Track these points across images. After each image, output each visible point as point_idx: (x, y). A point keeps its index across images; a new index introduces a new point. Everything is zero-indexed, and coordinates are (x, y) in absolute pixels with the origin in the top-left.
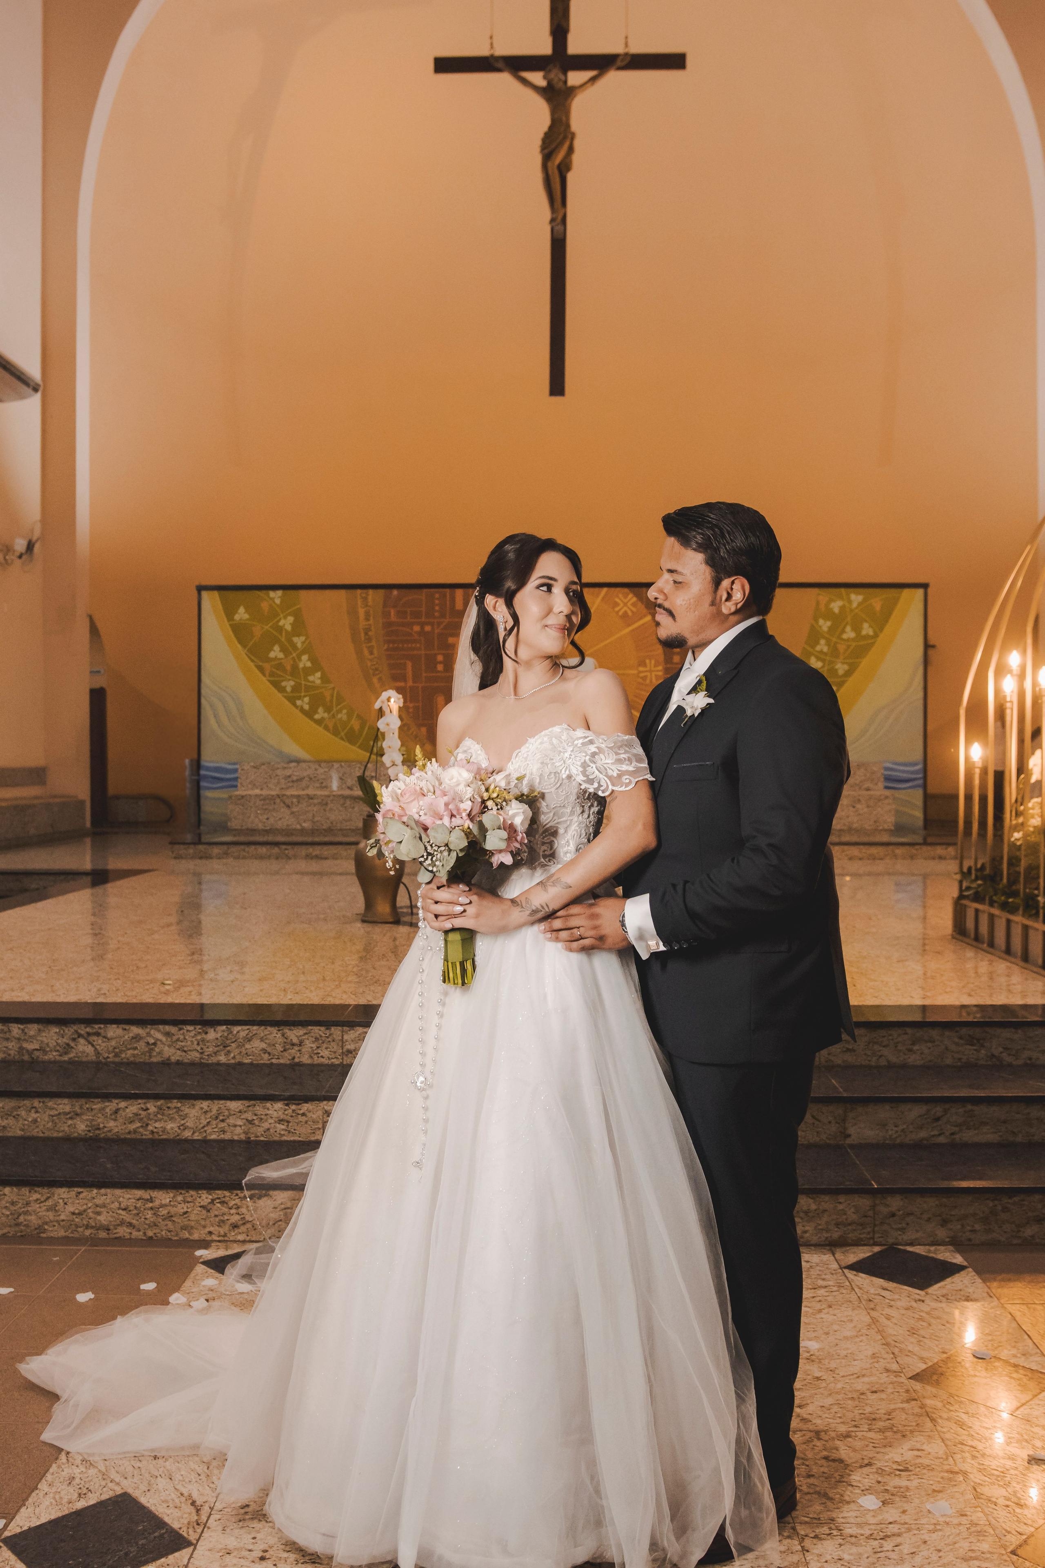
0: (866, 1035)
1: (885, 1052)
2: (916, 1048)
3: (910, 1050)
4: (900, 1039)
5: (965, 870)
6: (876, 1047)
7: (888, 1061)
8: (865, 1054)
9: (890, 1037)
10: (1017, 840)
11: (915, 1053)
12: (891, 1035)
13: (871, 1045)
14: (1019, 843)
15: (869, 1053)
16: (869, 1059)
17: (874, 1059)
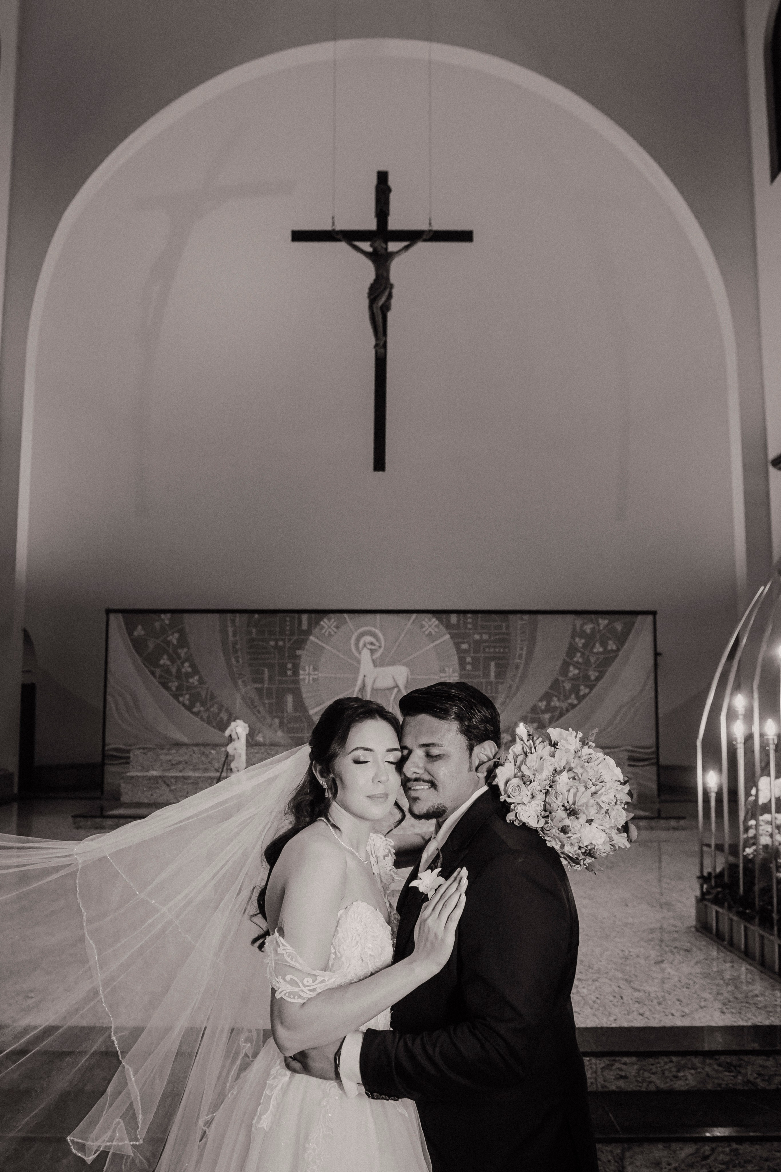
0: (636, 1064)
1: (654, 1078)
2: (681, 1074)
3: (676, 1077)
4: (667, 1067)
5: (705, 874)
6: (646, 1074)
7: (657, 1087)
8: (637, 1081)
9: (658, 1065)
10: (748, 854)
11: (681, 1079)
12: (659, 1063)
13: (641, 1072)
14: (751, 857)
15: (639, 1079)
16: (641, 1085)
17: (645, 1085)
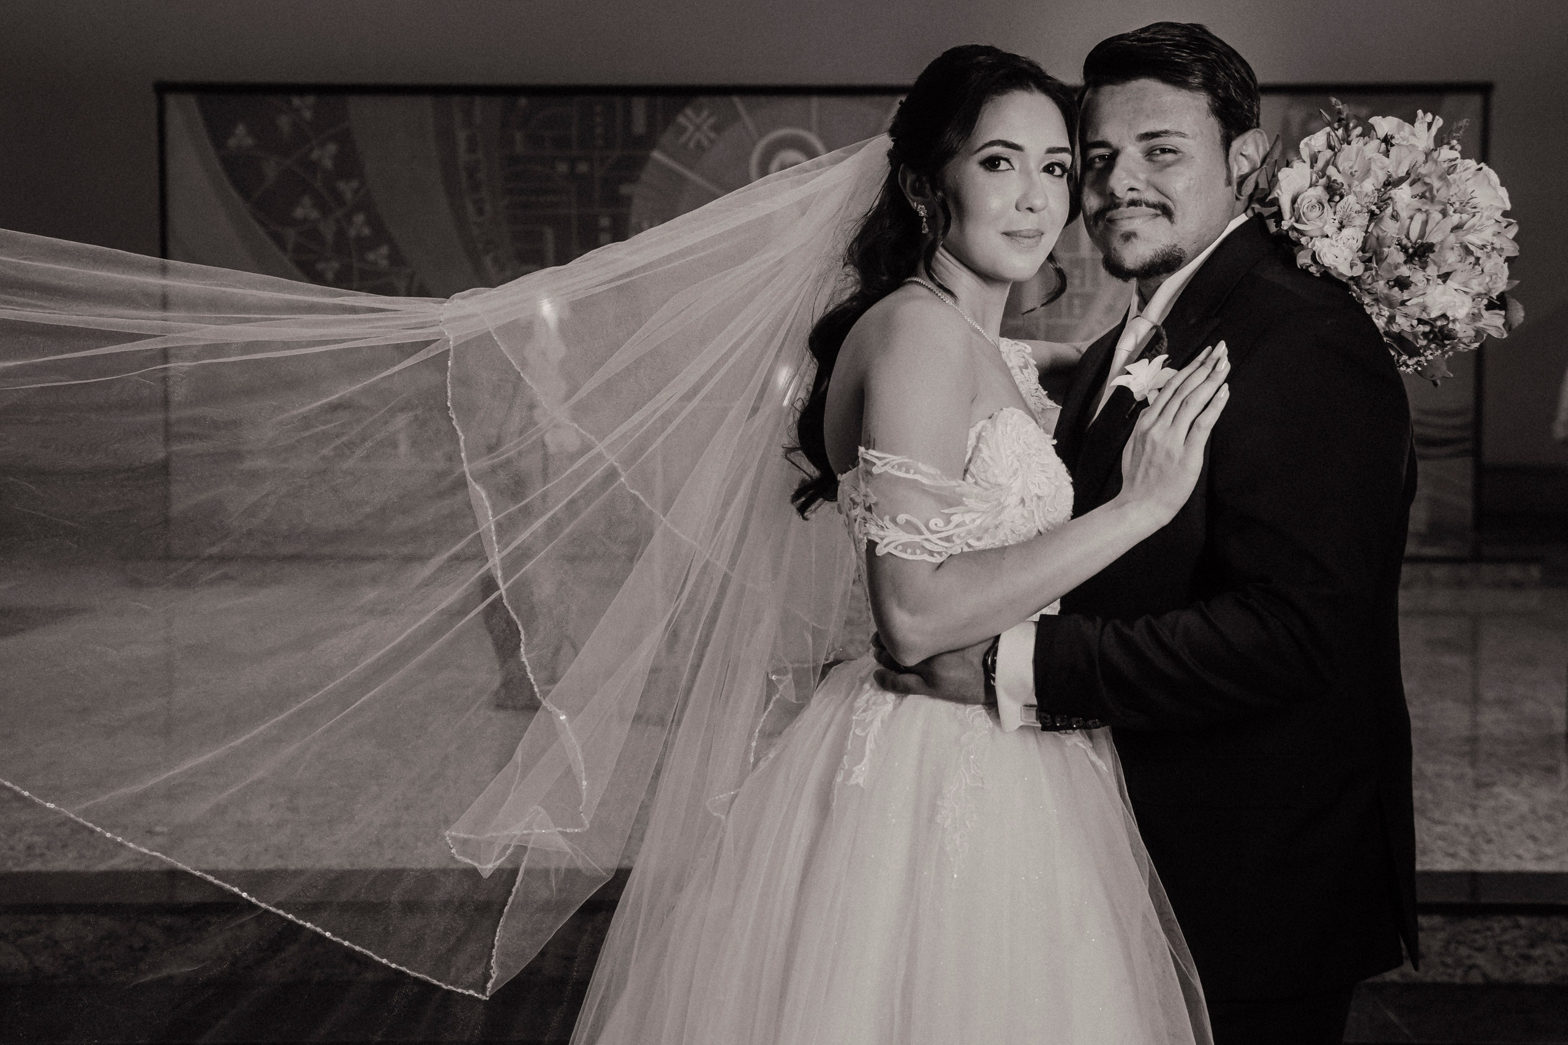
0: (1443, 929)
1: (1480, 959)
2: (1537, 952)
3: (1527, 958)
4: (1506, 937)
6: (1464, 951)
7: (1484, 975)
8: (1445, 964)
9: (1489, 933)
11: (1536, 962)
12: (1489, 929)
13: (1452, 946)
15: (1449, 960)
16: (1450, 971)
17: (1459, 972)
